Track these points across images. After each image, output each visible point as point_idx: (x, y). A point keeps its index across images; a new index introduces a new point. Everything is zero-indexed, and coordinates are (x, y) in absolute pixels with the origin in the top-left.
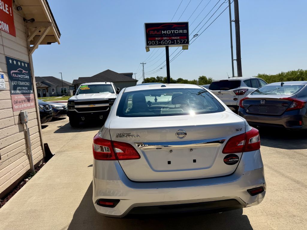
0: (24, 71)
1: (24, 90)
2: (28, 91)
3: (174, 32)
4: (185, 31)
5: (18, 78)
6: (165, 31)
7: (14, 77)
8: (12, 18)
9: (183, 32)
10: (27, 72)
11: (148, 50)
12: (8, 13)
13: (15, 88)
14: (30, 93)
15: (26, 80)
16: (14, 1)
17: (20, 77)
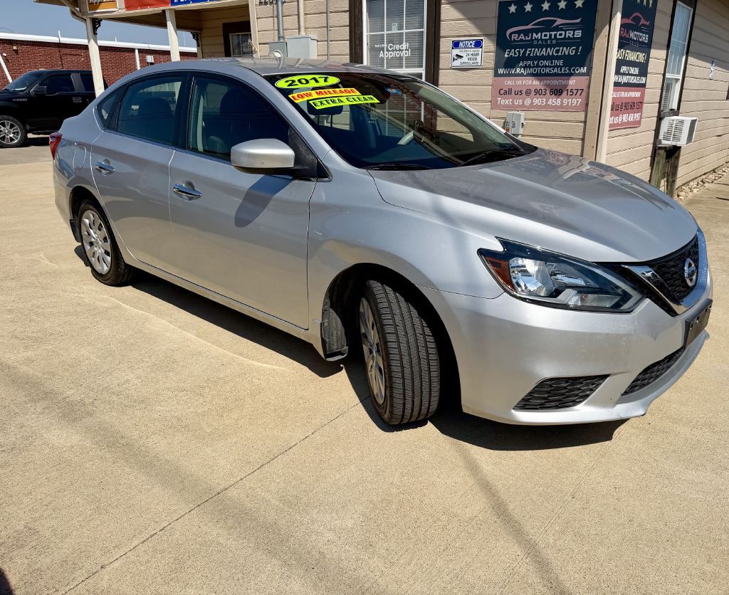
0: (559, 21)
1: (546, 67)
2: (565, 70)
10: (578, 21)
13: (510, 64)
17: (537, 40)
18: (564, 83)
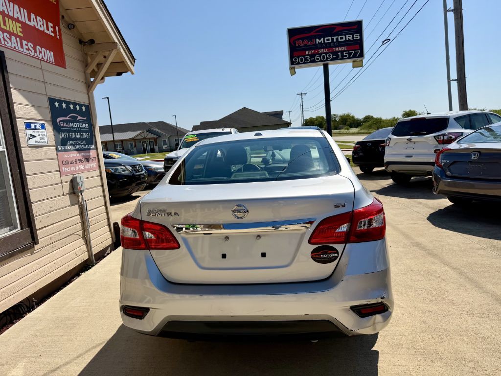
0: (79, 118)
1: (80, 145)
2: (87, 147)
3: (337, 39)
4: (357, 37)
5: (70, 127)
6: (322, 39)
7: (62, 127)
8: (60, 42)
9: (353, 37)
10: (85, 118)
11: (293, 72)
12: (53, 34)
13: (64, 142)
14: (89, 149)
15: (83, 130)
16: (63, 17)
17: (72, 127)
18: (88, 154)
